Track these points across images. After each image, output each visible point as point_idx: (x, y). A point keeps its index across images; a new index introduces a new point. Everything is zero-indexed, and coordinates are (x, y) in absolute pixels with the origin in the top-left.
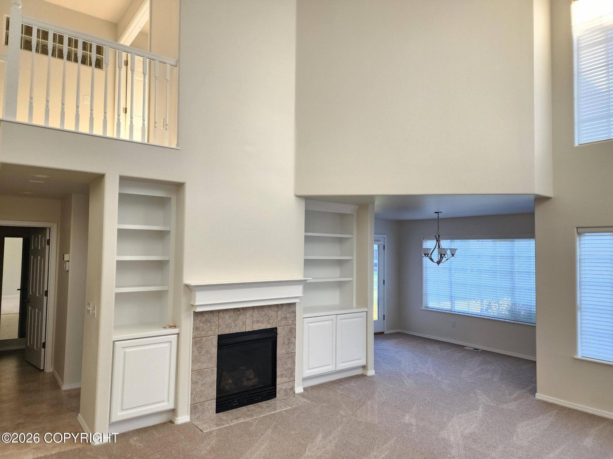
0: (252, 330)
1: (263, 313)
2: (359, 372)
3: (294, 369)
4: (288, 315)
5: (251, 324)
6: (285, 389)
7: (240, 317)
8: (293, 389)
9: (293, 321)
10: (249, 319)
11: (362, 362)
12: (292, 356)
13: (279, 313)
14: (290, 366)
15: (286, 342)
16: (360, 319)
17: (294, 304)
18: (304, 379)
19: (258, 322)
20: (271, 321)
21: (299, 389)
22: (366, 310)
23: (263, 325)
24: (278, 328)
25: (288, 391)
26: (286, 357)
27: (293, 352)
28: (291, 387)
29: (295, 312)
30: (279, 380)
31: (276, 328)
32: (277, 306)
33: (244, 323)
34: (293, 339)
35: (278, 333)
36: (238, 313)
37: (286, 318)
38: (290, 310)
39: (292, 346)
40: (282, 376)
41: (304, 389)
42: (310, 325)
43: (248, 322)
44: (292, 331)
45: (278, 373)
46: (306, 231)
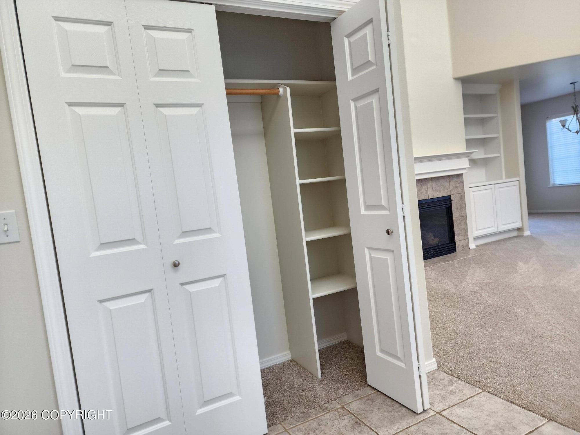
0: (433, 198)
1: (439, 184)
2: (515, 234)
3: (467, 229)
4: (458, 185)
5: (432, 193)
6: (462, 246)
7: (424, 187)
8: (467, 245)
9: (462, 189)
10: (430, 188)
11: (518, 225)
12: (464, 218)
13: (451, 183)
14: (463, 227)
15: (459, 207)
16: (514, 187)
17: (461, 175)
18: (476, 239)
19: (437, 191)
20: (446, 190)
21: (472, 246)
22: (518, 179)
23: (440, 193)
24: (451, 196)
25: (465, 247)
26: (460, 220)
27: (465, 215)
28: (466, 244)
29: (463, 183)
30: (457, 238)
31: (450, 196)
32: (449, 176)
33: (427, 192)
34: (463, 205)
35: (452, 199)
36: (422, 184)
37: (456, 187)
38: (459, 181)
39: (464, 211)
40: (459, 234)
41: (476, 246)
42: (475, 193)
43: (430, 191)
44: (462, 198)
45: (456, 233)
46: (464, 114)
